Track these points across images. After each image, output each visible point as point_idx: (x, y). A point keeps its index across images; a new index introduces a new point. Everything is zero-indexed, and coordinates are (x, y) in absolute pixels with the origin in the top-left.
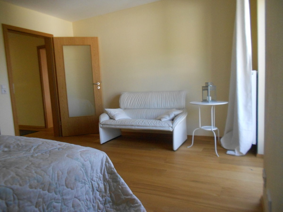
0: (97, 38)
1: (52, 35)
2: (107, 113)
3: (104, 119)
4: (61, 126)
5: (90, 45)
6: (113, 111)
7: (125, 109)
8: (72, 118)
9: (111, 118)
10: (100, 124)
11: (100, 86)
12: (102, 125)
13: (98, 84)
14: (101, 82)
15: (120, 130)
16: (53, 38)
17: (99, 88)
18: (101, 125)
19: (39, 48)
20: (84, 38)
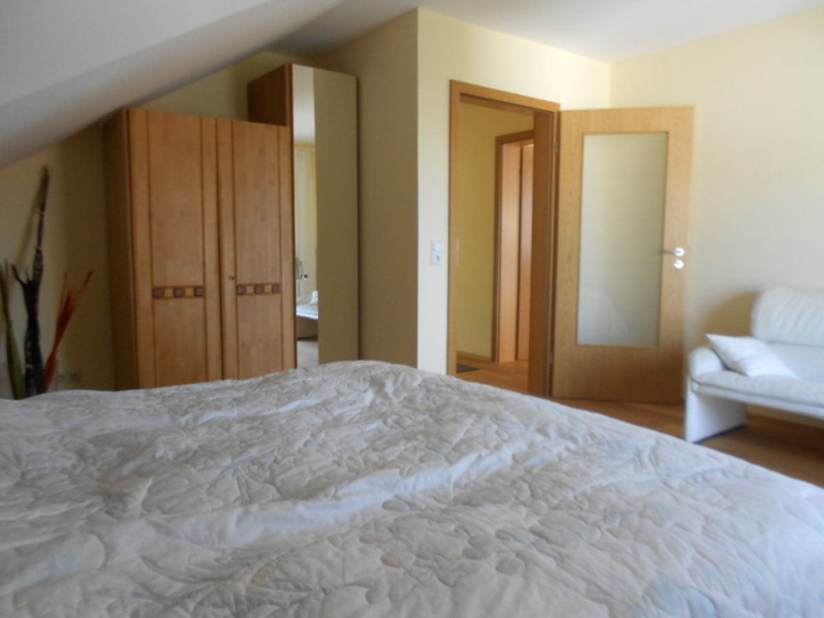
0: (691, 109)
1: (557, 105)
2: (714, 349)
3: (703, 365)
4: (552, 366)
5: (667, 133)
6: (734, 346)
7: (771, 342)
8: (586, 346)
9: (728, 367)
10: (694, 380)
11: (683, 259)
12: (700, 384)
13: (679, 252)
14: (687, 248)
15: (743, 407)
16: (559, 114)
17: (679, 265)
18: (696, 386)
19: (501, 141)
20: (651, 110)
